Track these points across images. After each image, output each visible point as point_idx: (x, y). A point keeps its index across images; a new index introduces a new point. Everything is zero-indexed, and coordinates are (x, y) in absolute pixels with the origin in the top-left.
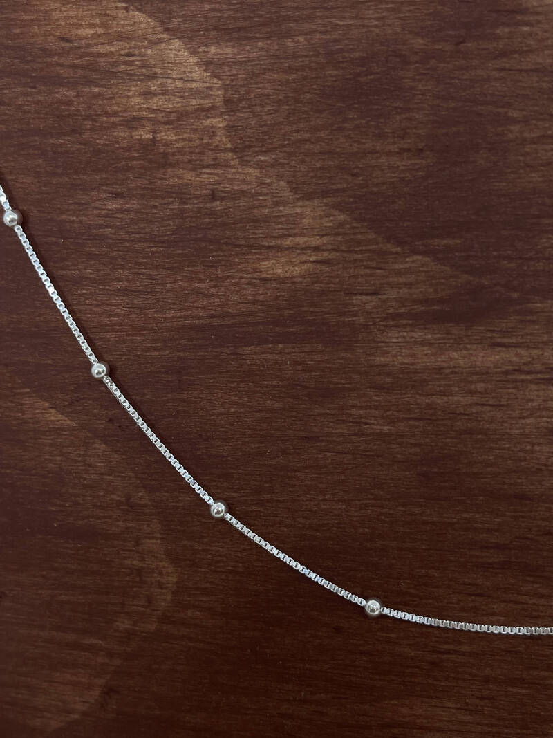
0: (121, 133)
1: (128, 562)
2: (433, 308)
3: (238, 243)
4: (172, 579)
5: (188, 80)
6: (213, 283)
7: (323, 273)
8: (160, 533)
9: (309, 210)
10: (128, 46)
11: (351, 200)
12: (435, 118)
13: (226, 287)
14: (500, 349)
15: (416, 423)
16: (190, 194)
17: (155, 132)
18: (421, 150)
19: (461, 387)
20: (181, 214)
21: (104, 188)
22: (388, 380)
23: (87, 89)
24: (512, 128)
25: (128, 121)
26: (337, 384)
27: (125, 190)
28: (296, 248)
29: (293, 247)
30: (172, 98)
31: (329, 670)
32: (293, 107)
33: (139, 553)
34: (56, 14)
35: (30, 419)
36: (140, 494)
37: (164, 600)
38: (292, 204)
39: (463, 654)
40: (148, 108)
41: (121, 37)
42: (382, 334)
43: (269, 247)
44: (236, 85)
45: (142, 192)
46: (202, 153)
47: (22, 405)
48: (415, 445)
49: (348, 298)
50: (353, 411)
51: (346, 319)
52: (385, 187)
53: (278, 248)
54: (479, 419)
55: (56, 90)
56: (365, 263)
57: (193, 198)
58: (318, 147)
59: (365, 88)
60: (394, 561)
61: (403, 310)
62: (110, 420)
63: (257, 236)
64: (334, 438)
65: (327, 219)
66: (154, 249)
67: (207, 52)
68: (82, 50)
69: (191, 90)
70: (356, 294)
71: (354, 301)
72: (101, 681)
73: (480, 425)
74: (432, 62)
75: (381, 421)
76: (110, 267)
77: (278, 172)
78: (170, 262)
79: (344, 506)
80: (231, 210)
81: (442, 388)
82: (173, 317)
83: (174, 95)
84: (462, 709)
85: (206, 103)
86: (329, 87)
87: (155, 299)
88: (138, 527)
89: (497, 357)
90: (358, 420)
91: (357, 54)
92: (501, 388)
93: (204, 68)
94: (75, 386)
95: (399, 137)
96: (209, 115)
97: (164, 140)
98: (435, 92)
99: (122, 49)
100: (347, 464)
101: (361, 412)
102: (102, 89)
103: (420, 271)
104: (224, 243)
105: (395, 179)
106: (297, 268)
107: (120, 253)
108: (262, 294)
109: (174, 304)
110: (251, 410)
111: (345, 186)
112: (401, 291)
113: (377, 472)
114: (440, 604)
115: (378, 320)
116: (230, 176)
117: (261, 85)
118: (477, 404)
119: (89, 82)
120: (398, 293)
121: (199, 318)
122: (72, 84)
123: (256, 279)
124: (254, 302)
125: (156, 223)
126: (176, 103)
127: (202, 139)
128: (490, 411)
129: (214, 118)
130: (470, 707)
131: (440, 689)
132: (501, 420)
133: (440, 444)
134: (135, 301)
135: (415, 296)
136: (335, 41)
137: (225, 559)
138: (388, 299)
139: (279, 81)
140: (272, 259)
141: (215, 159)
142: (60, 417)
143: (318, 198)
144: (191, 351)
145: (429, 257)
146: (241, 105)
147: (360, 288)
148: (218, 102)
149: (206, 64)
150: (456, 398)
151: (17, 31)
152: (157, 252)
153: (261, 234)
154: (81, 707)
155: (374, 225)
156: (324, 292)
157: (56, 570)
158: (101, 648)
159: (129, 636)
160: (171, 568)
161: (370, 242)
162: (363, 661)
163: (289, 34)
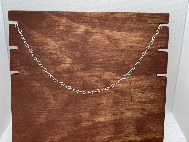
0: (46, 51)
1: (48, 101)
2: (83, 69)
3: (61, 63)
5: (54, 45)
6: (58, 68)
11: (73, 58)
12: (82, 49)
15: (82, 82)
17: (50, 51)
18: (80, 53)
19: (86, 77)
20: (54, 60)
21: (44, 57)
22: (78, 77)
24: (89, 50)
26: (73, 78)
27: (47, 58)
28: (67, 63)
31: (73, 111)
32: (66, 48)
33: (50, 100)
34: (38, 38)
35: (35, 85)
36: (50, 93)
37: (53, 105)
38: (67, 59)
39: (88, 107)
40: (49, 48)
41: (46, 41)
42: (77, 72)
44: (60, 46)
45: (49, 58)
47: (34, 83)
48: (81, 84)
51: (73, 71)
53: (65, 63)
54: (88, 81)
55: (38, 46)
57: (55, 58)
58: (69, 53)
59: (74, 46)
61: (79, 70)
62: (46, 84)
63: (63, 62)
65: (71, 60)
67: (56, 42)
68: (41, 42)
71: (74, 69)
72: (45, 116)
74: (81, 44)
75: (78, 82)
77: (65, 55)
78: (53, 65)
80: (60, 59)
81: (84, 78)
85: (56, 48)
86: (70, 46)
88: (49, 97)
89: (90, 74)
90: (75, 82)
91: (73, 43)
92: (90, 77)
94: (41, 80)
97: (52, 52)
98: (81, 47)
102: (44, 46)
104: (59, 63)
105: (78, 56)
106: (67, 66)
109: (53, 70)
114: (85, 101)
116: (59, 56)
117: (63, 46)
118: (88, 79)
119: (42, 46)
121: (56, 72)
122: (40, 46)
123: (63, 67)
124: (63, 70)
125: (51, 61)
126: (53, 48)
127: (56, 52)
132: (90, 81)
133: (84, 84)
135: (81, 68)
136: (71, 42)
137: (60, 99)
138: (78, 68)
139: (65, 46)
140: (65, 65)
141: (58, 54)
142: (39, 84)
143: (70, 58)
145: (82, 64)
146: (60, 48)
147: (75, 67)
148: (58, 48)
149: (56, 44)
150: (86, 79)
151: (33, 40)
152: (51, 64)
154: (42, 120)
155: (76, 61)
156: (71, 68)
157: (39, 103)
158: (45, 112)
159: (49, 110)
160: (54, 101)
161: (76, 62)
162: (77, 109)
163: (65, 41)
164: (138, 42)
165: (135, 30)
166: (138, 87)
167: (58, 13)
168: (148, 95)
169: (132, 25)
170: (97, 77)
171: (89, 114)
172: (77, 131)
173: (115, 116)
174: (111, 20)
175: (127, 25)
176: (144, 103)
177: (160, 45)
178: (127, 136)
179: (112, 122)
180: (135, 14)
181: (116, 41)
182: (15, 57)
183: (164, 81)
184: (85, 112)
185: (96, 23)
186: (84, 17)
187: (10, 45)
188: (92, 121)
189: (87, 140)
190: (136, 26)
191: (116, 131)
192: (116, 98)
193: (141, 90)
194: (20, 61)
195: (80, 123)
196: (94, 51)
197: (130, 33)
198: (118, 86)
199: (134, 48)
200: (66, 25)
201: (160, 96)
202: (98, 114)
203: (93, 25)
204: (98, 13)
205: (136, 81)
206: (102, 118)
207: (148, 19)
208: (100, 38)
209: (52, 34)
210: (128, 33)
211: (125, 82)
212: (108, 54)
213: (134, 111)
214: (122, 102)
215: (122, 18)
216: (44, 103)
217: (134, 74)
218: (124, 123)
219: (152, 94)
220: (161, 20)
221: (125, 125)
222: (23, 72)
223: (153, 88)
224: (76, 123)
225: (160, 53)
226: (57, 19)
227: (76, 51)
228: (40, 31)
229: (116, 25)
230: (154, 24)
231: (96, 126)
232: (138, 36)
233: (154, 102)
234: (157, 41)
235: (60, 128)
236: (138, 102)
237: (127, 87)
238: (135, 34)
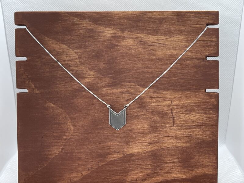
1: (65, 127)
2: (109, 85)
4: (73, 129)
5: (73, 55)
7: (94, 81)
9: (91, 72)
11: (97, 70)
12: (108, 59)
14: (119, 89)
18: (106, 63)
24: (118, 60)
28: (90, 77)
31: (98, 139)
32: (88, 58)
33: (67, 125)
34: (52, 46)
35: (49, 106)
36: (67, 116)
37: (71, 132)
39: (117, 134)
40: (67, 59)
41: (62, 49)
42: (103, 89)
44: (80, 55)
47: (47, 104)
49: (97, 84)
51: (97, 87)
52: (101, 69)
53: (87, 78)
54: (117, 99)
56: (100, 79)
58: (92, 63)
59: (98, 55)
61: (105, 85)
62: (62, 105)
65: (94, 73)
67: (75, 51)
72: (61, 148)
74: (107, 52)
76: (61, 82)
77: (86, 67)
79: (99, 114)
80: (80, 73)
82: (71, 89)
86: (93, 55)
87: (69, 86)
88: (67, 121)
91: (97, 51)
92: (119, 95)
94: (56, 100)
97: (69, 63)
98: (107, 56)
100: (99, 108)
105: (103, 67)
106: (90, 80)
107: (63, 80)
110: (84, 101)
116: (79, 68)
117: (83, 55)
119: (58, 55)
121: (76, 88)
126: (71, 58)
127: (75, 63)
132: (120, 99)
134: (65, 87)
135: (107, 83)
136: (94, 49)
137: (81, 125)
139: (86, 55)
141: (77, 66)
142: (54, 105)
144: (74, 93)
145: (108, 78)
146: (81, 58)
147: (99, 82)
148: (77, 58)
150: (113, 97)
153: (84, 76)
154: (58, 153)
155: (100, 74)
156: (94, 83)
157: (53, 130)
158: (61, 142)
159: (66, 139)
160: (72, 127)
161: (100, 76)
162: (103, 137)
163: (87, 48)
164: (180, 48)
165: (176, 33)
166: (181, 107)
167: (78, 13)
168: (195, 117)
169: (171, 26)
170: (129, 95)
171: (119, 143)
172: (103, 166)
173: (152, 145)
174: (145, 21)
175: (165, 27)
176: (190, 127)
177: (208, 52)
178: (170, 172)
179: (148, 153)
180: (174, 13)
181: (151, 48)
182: (23, 71)
183: (215, 98)
184: (114, 140)
185: (126, 25)
186: (110, 18)
187: (17, 56)
188: (122, 152)
189: (116, 178)
190: (177, 27)
191: (154, 165)
192: (154, 122)
193: (186, 111)
194: (29, 75)
195: (107, 155)
196: (124, 61)
197: (169, 37)
198: (156, 106)
199: (175, 56)
200: (88, 29)
201: (211, 118)
202: (130, 143)
203: (121, 28)
204: (128, 13)
205: (179, 99)
206: (136, 148)
207: (192, 19)
208: (131, 44)
209: (70, 40)
210: (168, 37)
211: (164, 101)
212: (141, 65)
213: (177, 138)
214: (162, 127)
215: (158, 19)
216: (60, 130)
217: (176, 90)
218: (164, 155)
219: (200, 116)
220: (208, 20)
221: (166, 157)
222: (33, 90)
223: (202, 108)
224: (103, 156)
225: (209, 62)
226: (76, 21)
227: (101, 62)
228: (55, 36)
229: (151, 27)
230: (200, 25)
231: (129, 159)
232: (180, 41)
233: (204, 126)
234: (204, 46)
235: (81, 163)
236: (182, 127)
237: (168, 107)
238: (176, 38)
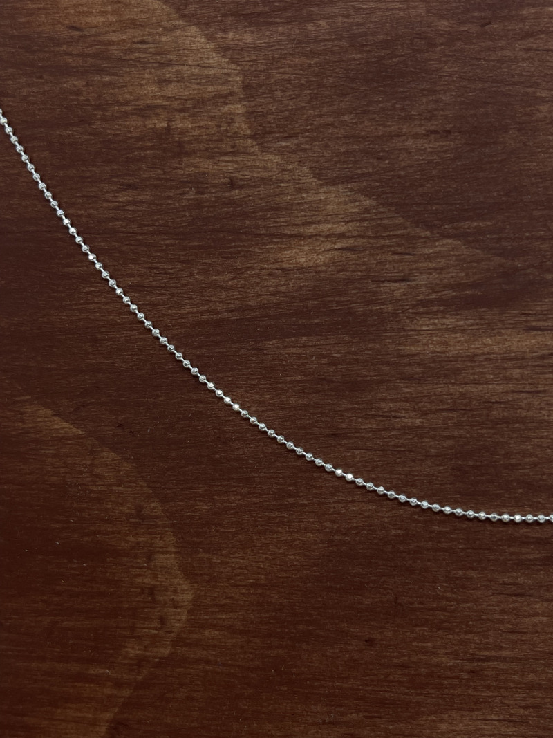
0: (132, 122)
1: (138, 580)
2: (465, 293)
3: (259, 232)
4: (189, 597)
5: (204, 67)
6: (232, 275)
7: (349, 261)
8: (174, 546)
9: (333, 196)
10: (141, 33)
11: (378, 184)
12: (463, 99)
13: (246, 280)
14: (535, 332)
15: (451, 415)
16: (207, 184)
17: (170, 120)
18: (449, 132)
19: (496, 375)
20: (198, 204)
21: (115, 179)
22: (419, 370)
23: (98, 78)
24: (541, 108)
25: (141, 110)
26: (366, 376)
27: (138, 181)
28: (320, 236)
29: (316, 235)
30: (188, 85)
31: (360, 687)
32: (315, 92)
33: (151, 569)
35: (31, 428)
36: (153, 505)
37: (179, 620)
38: (315, 190)
39: (505, 660)
40: (162, 96)
41: (134, 24)
42: (413, 321)
43: (291, 236)
44: (256, 70)
45: (155, 183)
46: (220, 140)
47: (22, 413)
48: (448, 437)
49: (375, 286)
50: (383, 405)
51: (374, 308)
52: (411, 170)
53: (301, 236)
54: (516, 407)
55: (64, 80)
56: (393, 249)
57: (211, 187)
58: (342, 131)
59: (390, 70)
60: (429, 563)
61: (433, 296)
62: (120, 425)
63: (279, 224)
64: (363, 434)
65: (352, 205)
66: (168, 242)
67: (226, 38)
68: (93, 39)
69: (208, 76)
70: (383, 282)
71: (382, 289)
72: (109, 716)
73: (516, 413)
74: (459, 45)
75: (412, 414)
76: (121, 262)
77: (300, 158)
78: (185, 255)
79: (374, 507)
80: (251, 198)
81: (476, 376)
82: (189, 313)
83: (190, 83)
84: (504, 720)
85: (225, 89)
86: (352, 70)
87: (169, 294)
88: (149, 541)
89: (533, 341)
90: (387, 414)
91: (381, 37)
92: (538, 374)
93: (222, 54)
94: (82, 390)
95: (425, 119)
96: (228, 102)
97: (180, 128)
98: (462, 74)
99: (135, 37)
100: (378, 461)
101: (391, 405)
102: (113, 77)
103: (450, 255)
104: (243, 233)
105: (422, 162)
106: (321, 257)
107: (132, 247)
108: (284, 285)
109: (191, 299)
110: (273, 408)
111: (371, 170)
112: (431, 276)
113: (409, 469)
114: (479, 607)
115: (408, 307)
116: (249, 164)
117: (281, 70)
118: (513, 392)
119: (100, 71)
120: (428, 278)
121: (218, 313)
123: (277, 269)
124: (275, 294)
125: (171, 214)
126: (193, 90)
127: (220, 126)
128: (526, 399)
129: (233, 104)
130: (514, 718)
131: (481, 700)
132: (539, 407)
133: (475, 435)
134: (148, 298)
135: (445, 281)
136: (358, 24)
137: (246, 572)
138: (417, 285)
139: (301, 66)
140: (295, 248)
141: (233, 147)
142: (65, 425)
143: (343, 183)
144: (207, 347)
145: (460, 240)
146: (260, 91)
147: (390, 275)
148: (237, 88)
149: (224, 50)
150: (491, 386)
151: (23, 20)
152: (173, 245)
153: (283, 222)
155: (402, 209)
156: (349, 281)
157: (58, 593)
158: (108, 678)
160: (186, 585)
161: (398, 227)
162: (397, 675)
163: (310, 18)
184: (477, 705)
216: (102, 594)
227: (409, 118)
